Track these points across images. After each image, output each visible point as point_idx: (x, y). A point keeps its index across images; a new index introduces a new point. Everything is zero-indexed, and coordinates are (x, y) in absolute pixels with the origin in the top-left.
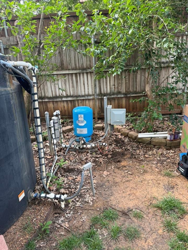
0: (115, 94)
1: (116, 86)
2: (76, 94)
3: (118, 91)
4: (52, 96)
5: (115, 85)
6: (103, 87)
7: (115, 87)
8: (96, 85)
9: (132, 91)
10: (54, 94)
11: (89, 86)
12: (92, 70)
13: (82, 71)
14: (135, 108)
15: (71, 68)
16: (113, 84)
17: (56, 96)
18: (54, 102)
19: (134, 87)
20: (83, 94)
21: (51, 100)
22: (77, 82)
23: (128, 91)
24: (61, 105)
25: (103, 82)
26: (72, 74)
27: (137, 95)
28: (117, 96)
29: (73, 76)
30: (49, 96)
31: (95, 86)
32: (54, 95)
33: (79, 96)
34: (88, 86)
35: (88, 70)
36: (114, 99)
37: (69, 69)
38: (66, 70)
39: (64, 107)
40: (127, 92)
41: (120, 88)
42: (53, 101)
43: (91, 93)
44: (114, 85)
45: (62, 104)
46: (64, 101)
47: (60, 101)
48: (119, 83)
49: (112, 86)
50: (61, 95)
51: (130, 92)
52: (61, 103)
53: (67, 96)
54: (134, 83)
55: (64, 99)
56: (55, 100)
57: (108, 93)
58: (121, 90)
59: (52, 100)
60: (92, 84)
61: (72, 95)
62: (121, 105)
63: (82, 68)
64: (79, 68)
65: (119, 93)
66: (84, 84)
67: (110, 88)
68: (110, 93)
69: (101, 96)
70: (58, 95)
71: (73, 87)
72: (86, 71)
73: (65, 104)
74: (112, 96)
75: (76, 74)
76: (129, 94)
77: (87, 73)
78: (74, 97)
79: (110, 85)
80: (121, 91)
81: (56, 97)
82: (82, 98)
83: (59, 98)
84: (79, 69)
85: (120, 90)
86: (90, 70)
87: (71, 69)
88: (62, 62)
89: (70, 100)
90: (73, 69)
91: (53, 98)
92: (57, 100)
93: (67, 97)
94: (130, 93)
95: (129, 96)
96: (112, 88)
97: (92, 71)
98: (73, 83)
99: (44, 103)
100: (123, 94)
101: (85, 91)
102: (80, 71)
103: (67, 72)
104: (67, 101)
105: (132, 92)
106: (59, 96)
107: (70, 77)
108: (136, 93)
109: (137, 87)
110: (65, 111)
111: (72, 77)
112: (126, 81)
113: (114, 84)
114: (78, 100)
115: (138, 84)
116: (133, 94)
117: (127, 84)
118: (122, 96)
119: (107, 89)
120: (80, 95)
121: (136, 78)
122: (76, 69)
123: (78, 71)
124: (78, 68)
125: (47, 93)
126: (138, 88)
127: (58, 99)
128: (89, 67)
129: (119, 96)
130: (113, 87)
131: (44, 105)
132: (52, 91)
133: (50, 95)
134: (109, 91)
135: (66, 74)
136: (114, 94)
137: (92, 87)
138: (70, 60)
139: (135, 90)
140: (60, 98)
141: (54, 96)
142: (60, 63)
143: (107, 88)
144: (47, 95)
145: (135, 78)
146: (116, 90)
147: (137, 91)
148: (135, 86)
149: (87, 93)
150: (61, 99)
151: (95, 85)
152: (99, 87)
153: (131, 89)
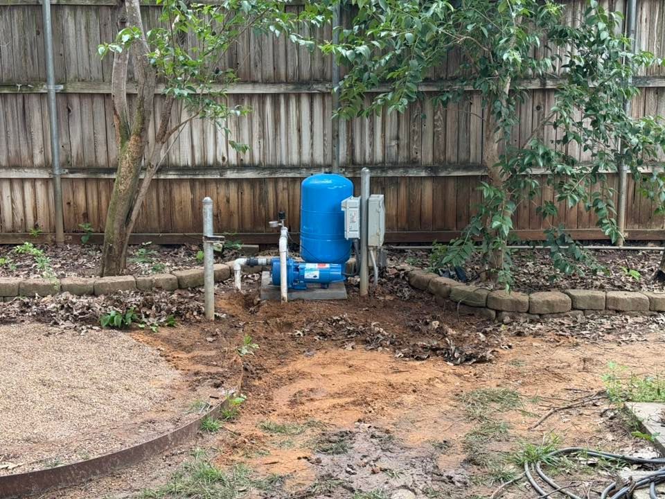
0: (399, 168)
1: (404, 141)
2: (269, 160)
3: (409, 157)
4: (190, 164)
5: (401, 137)
6: (362, 142)
7: (398, 145)
8: (338, 136)
9: (454, 159)
10: (198, 155)
11: (314, 137)
12: (327, 88)
13: (294, 89)
14: (464, 217)
15: (259, 76)
16: (394, 133)
17: (206, 163)
18: (197, 183)
19: (460, 150)
20: (295, 159)
21: (186, 177)
22: (276, 121)
23: (442, 158)
24: (218, 193)
25: (362, 125)
26: (262, 96)
27: (470, 174)
28: (407, 172)
29: (264, 103)
30: (182, 164)
31: (335, 136)
32: (198, 160)
33: (282, 167)
34: (312, 137)
35: (315, 86)
36: (395, 181)
37: (256, 80)
38: (245, 82)
39: (228, 201)
40: (440, 162)
41: (415, 146)
42: (193, 181)
43: (319, 159)
44: (398, 138)
45: (222, 191)
46: (228, 181)
47: (216, 180)
48: (412, 133)
49: (391, 140)
50: (220, 160)
51: (450, 163)
52: (217, 188)
53: (241, 166)
54: (461, 135)
55: (230, 175)
56: (200, 177)
57: (378, 161)
58: (418, 154)
59: (189, 177)
60: (326, 132)
61: (257, 162)
62: (419, 204)
63: (296, 78)
64: (286, 78)
65: (413, 163)
66: (299, 130)
67: (384, 147)
68: (383, 162)
69: (354, 171)
70: (211, 160)
71: (263, 135)
72: (309, 89)
73: (233, 191)
74: (390, 174)
75: (275, 97)
76: (446, 168)
77: (311, 96)
78: (264, 169)
79: (384, 136)
80: (419, 157)
81: (205, 167)
82: (290, 175)
83: (215, 169)
84: (287, 83)
85: (415, 155)
86: (320, 85)
87: (260, 81)
88: (235, 56)
89: (247, 180)
90: (266, 82)
91: (195, 168)
92: (209, 177)
93: (241, 170)
94: (446, 165)
95: (443, 174)
96: (390, 146)
97: (329, 91)
98: (262, 124)
99: (161, 184)
100: (427, 168)
101: (300, 153)
102: (291, 87)
103: (248, 89)
104: (239, 182)
105: (454, 163)
106: (212, 166)
107: (255, 105)
108: (466, 166)
109: (472, 147)
110: (231, 214)
111: (261, 105)
112: (435, 126)
113: (396, 133)
114: (276, 180)
115: (473, 139)
116: (458, 169)
117: (438, 137)
118: (423, 174)
119: (373, 150)
120: (284, 163)
121: (468, 121)
122: (276, 81)
123: (281, 89)
124: (283, 78)
125: (177, 153)
126: (472, 151)
127: (211, 174)
128: (318, 76)
129: (413, 173)
130: (394, 143)
131: (161, 191)
132: (192, 147)
133: (184, 158)
134: (379, 156)
135: (244, 94)
136: (395, 166)
137: (324, 140)
138: (261, 53)
139: (463, 156)
140: (218, 169)
141: (197, 162)
142: (227, 60)
143: (372, 144)
144: (173, 159)
145: (463, 118)
146: (403, 154)
147: (471, 161)
148: (463, 144)
149: (306, 158)
150: (221, 175)
151: (336, 134)
152: (348, 141)
153: (451, 155)
